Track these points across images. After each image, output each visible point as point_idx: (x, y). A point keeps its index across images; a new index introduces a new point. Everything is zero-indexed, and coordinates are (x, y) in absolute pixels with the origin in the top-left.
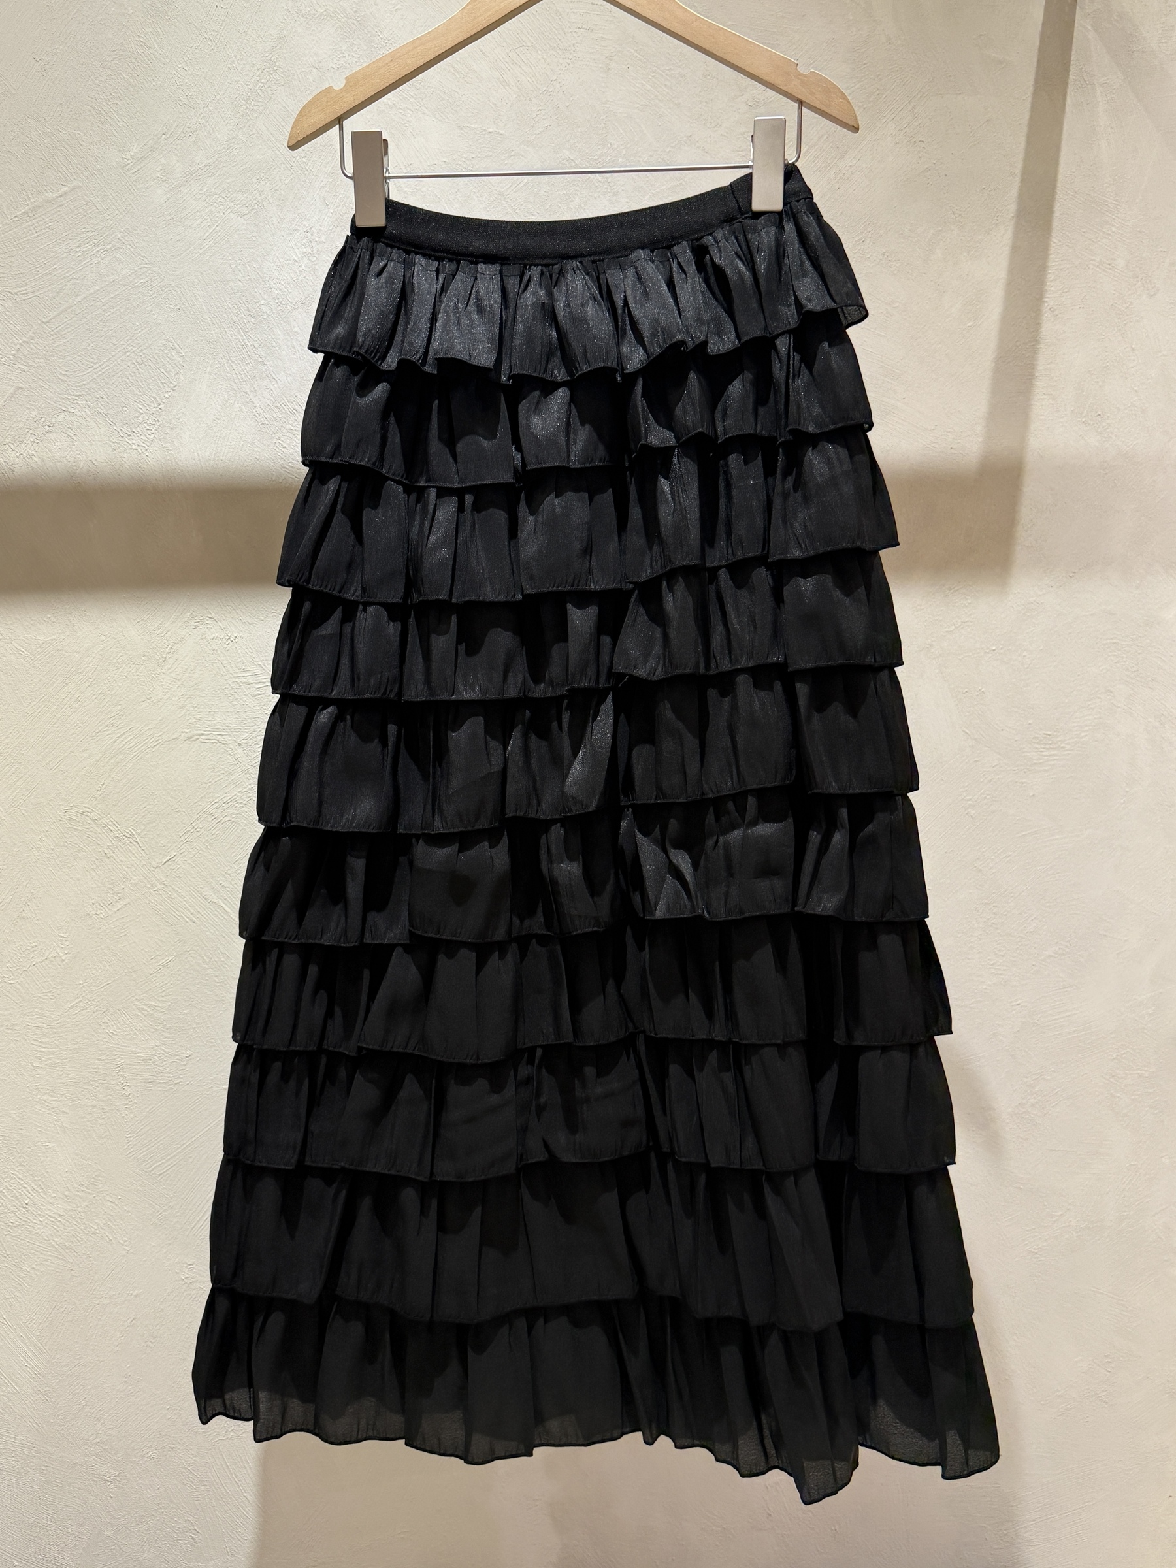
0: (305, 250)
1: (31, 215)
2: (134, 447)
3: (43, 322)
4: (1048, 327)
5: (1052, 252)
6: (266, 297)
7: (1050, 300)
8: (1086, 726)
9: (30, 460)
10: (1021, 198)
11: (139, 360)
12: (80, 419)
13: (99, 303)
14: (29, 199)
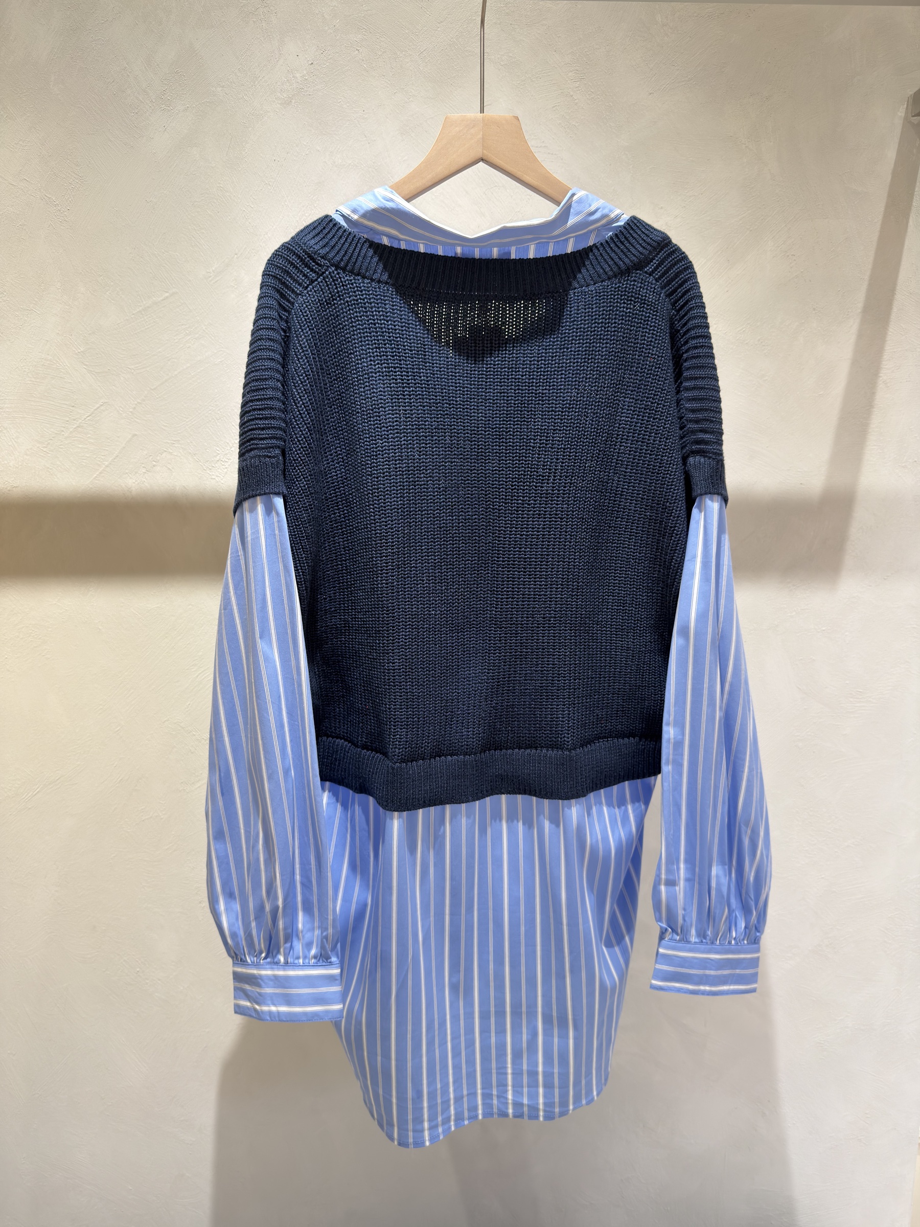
1: (143, 313)
2: (213, 477)
3: (152, 389)
4: (882, 396)
5: (888, 339)
7: (886, 374)
9: (143, 485)
10: (867, 297)
12: (176, 457)
14: (142, 301)
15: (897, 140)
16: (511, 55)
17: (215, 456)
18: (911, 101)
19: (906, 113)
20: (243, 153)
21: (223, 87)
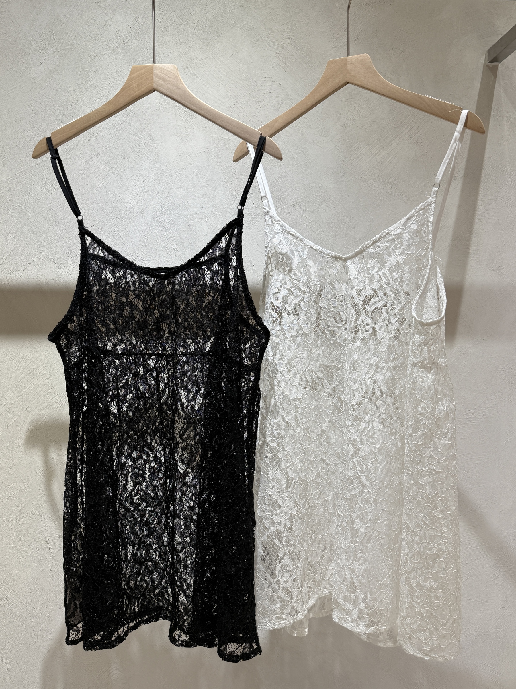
0: (142, 189)
1: (24, 172)
2: (65, 273)
3: (28, 219)
4: (477, 227)
5: (480, 193)
6: (124, 210)
7: (478, 214)
8: (489, 407)
9: (20, 278)
10: (466, 168)
11: (68, 236)
12: (42, 261)
13: (52, 211)
15: (480, 76)
16: (250, 24)
17: (67, 260)
18: (487, 54)
19: (485, 61)
20: (88, 78)
21: (77, 40)
